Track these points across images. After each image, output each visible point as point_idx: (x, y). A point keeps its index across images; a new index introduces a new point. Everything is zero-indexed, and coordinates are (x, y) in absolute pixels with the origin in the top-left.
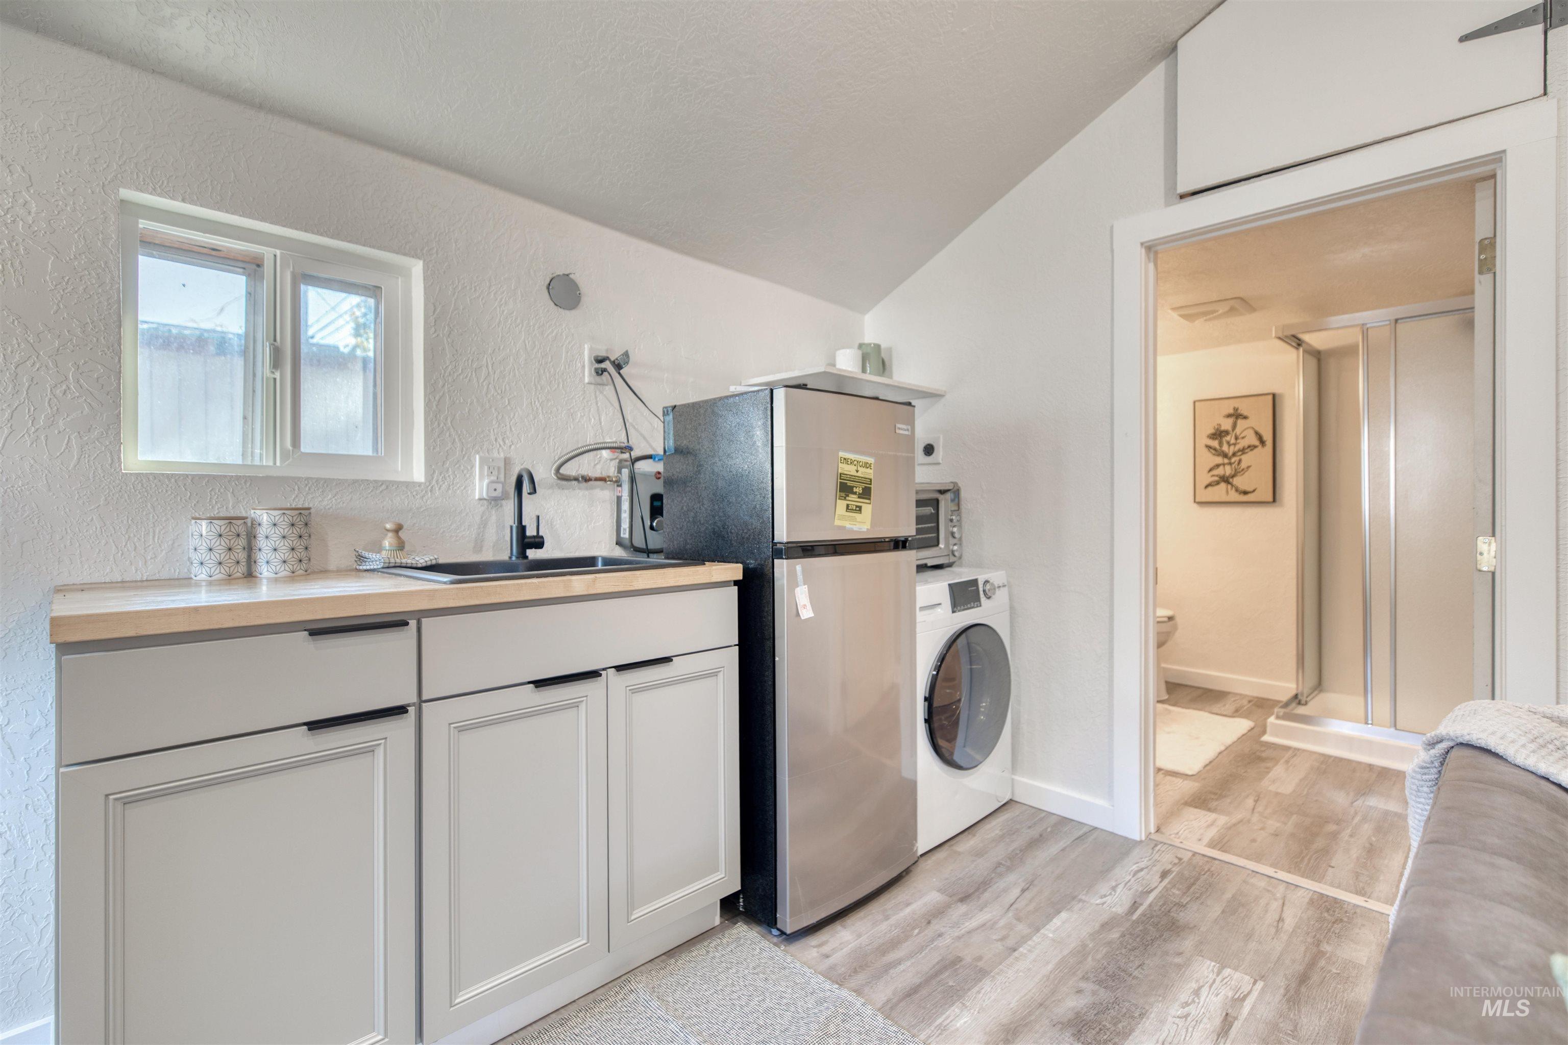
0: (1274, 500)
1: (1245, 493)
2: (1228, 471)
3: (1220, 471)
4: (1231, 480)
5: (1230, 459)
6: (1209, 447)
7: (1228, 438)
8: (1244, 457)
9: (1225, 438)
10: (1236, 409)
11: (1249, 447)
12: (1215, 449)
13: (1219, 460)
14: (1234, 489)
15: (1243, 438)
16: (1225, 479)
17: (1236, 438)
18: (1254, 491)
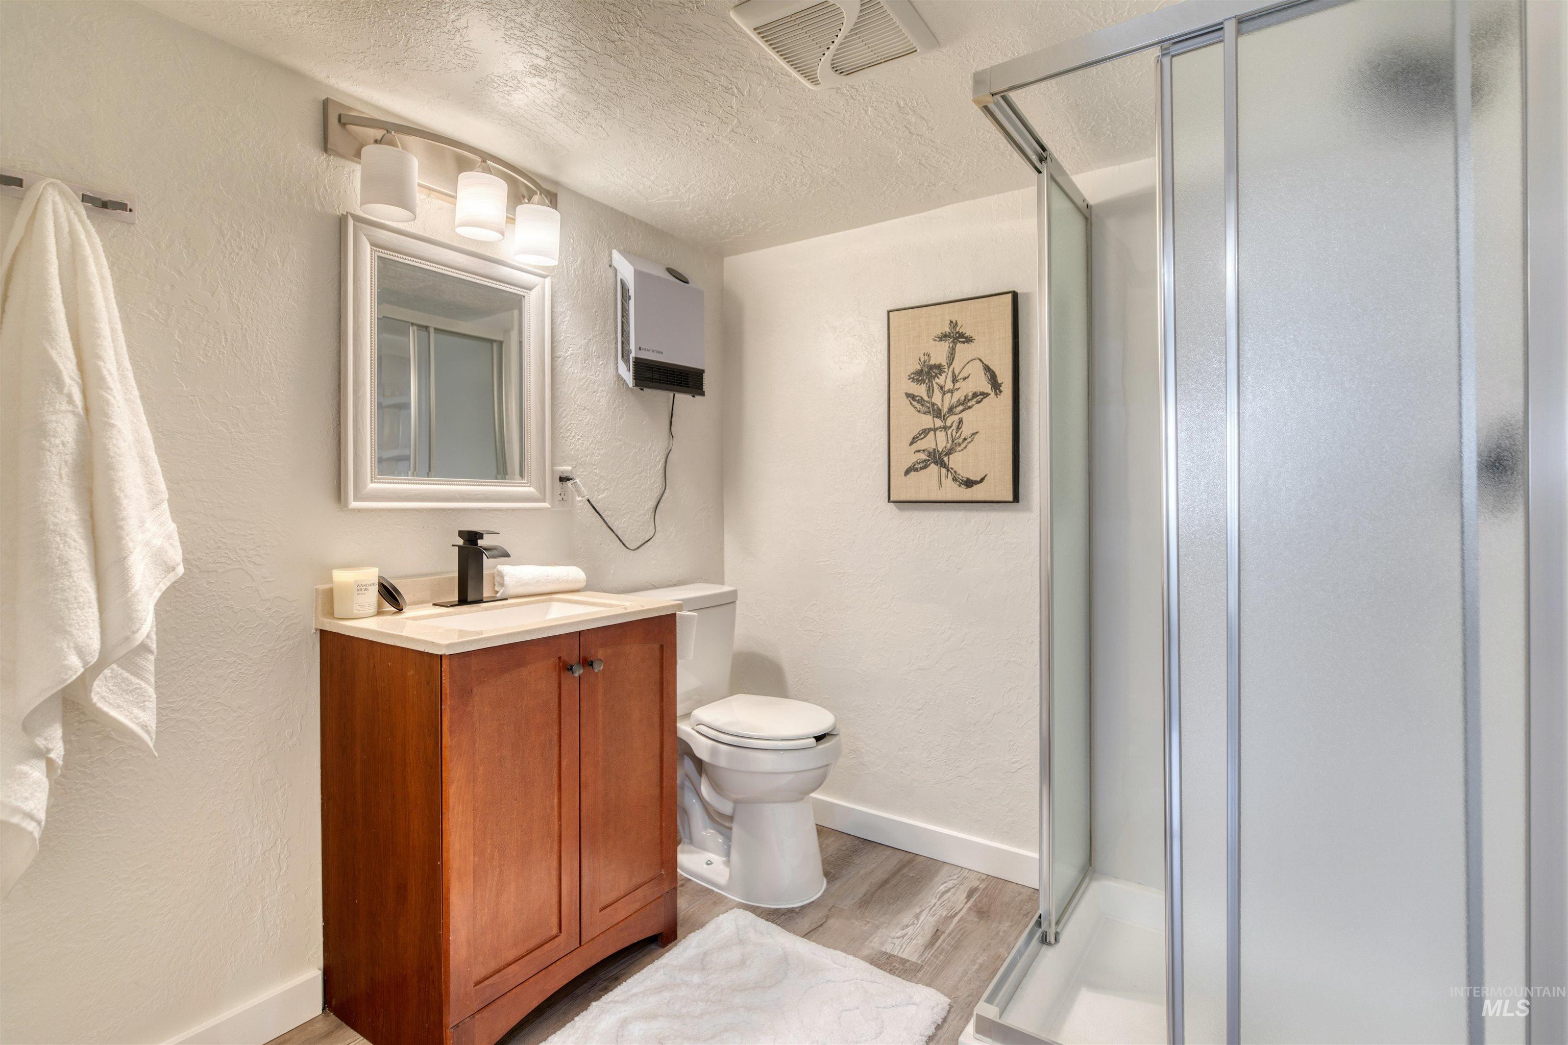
0: (1016, 498)
1: (969, 483)
2: (941, 441)
3: (928, 443)
4: (946, 459)
5: (944, 419)
6: (911, 397)
7: (941, 380)
8: (967, 416)
9: (937, 380)
10: (953, 324)
11: (975, 395)
12: (921, 401)
13: (927, 421)
14: (950, 476)
15: (965, 379)
16: (938, 459)
17: (955, 380)
18: (982, 480)
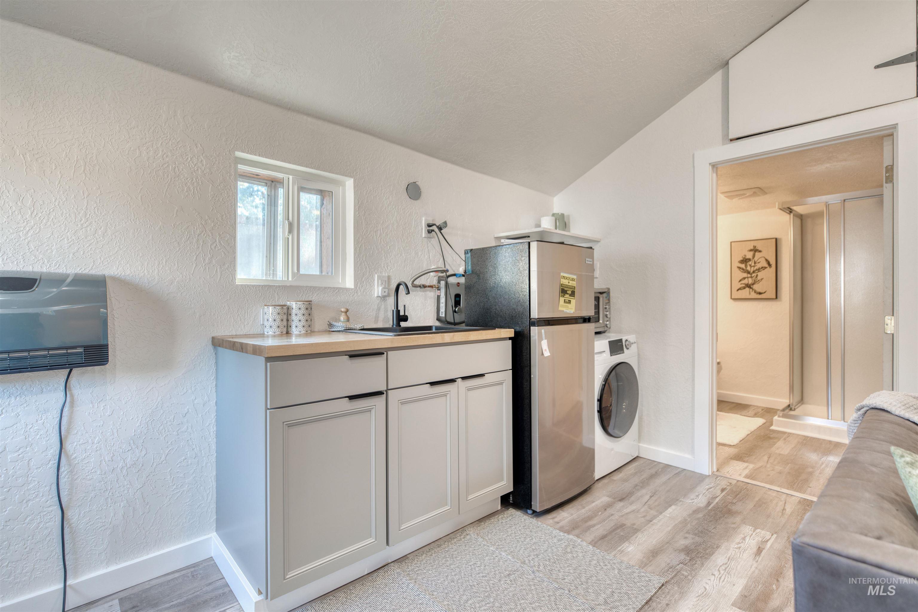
0: (776, 298)
1: (760, 293)
2: (750, 281)
3: (746, 281)
4: (752, 286)
5: (751, 274)
6: (739, 268)
7: (750, 263)
8: (759, 274)
9: (749, 263)
10: (755, 247)
11: (762, 268)
12: (743, 269)
13: (745, 275)
14: (753, 291)
15: (759, 263)
16: (749, 286)
17: (755, 263)
18: (765, 292)
